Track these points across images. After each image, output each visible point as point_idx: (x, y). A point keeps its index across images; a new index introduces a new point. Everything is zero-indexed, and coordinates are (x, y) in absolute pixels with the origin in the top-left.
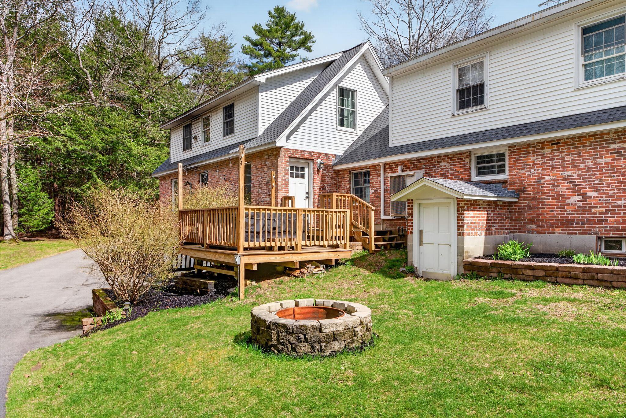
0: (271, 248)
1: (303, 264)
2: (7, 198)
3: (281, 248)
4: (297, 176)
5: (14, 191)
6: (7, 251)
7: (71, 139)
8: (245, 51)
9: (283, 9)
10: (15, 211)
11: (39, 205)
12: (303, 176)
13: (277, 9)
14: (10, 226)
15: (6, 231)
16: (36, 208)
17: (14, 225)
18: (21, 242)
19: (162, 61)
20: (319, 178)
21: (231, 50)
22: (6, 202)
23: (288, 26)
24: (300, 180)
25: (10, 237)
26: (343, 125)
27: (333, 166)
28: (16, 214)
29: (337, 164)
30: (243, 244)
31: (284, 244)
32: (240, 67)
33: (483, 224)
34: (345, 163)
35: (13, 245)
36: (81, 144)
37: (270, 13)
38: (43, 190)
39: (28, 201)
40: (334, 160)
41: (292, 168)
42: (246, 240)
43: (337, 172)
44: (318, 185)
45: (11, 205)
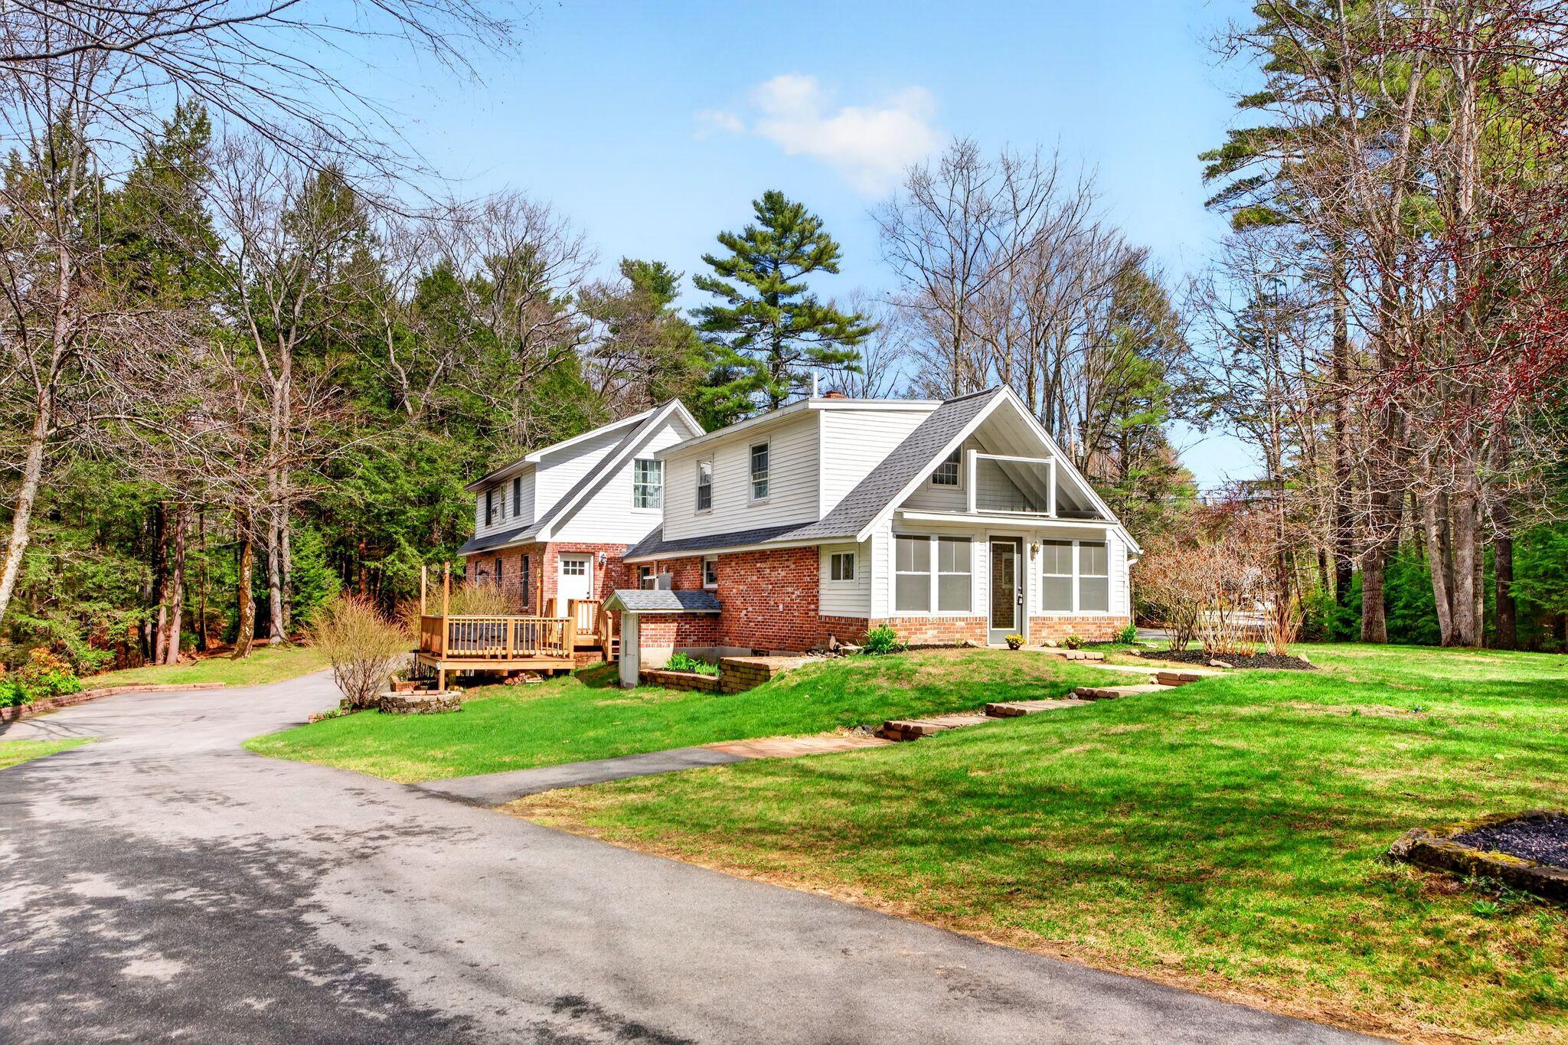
0: (483, 657)
1: (514, 674)
2: (276, 579)
3: (494, 657)
4: (574, 572)
5: (286, 569)
6: (272, 660)
7: (368, 482)
8: (701, 284)
9: (780, 195)
10: (287, 599)
11: (322, 589)
12: (582, 572)
13: (769, 196)
14: (278, 622)
15: (273, 631)
16: (317, 594)
17: (284, 621)
18: (293, 647)
19: (526, 338)
20: (601, 574)
21: (675, 284)
22: (274, 585)
23: (786, 229)
24: (577, 576)
25: (278, 639)
26: (644, 505)
27: (622, 559)
28: (288, 603)
29: (628, 556)
30: (446, 651)
31: (498, 653)
32: (694, 313)
33: (673, 635)
34: (638, 556)
35: (282, 649)
36: (386, 491)
37: (755, 204)
38: (327, 566)
39: (306, 583)
40: (625, 552)
41: (566, 563)
42: (450, 647)
43: (629, 567)
44: (600, 583)
45: (281, 589)
